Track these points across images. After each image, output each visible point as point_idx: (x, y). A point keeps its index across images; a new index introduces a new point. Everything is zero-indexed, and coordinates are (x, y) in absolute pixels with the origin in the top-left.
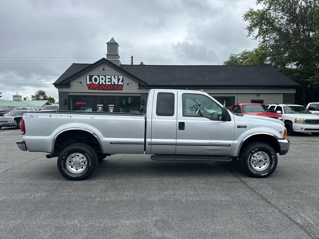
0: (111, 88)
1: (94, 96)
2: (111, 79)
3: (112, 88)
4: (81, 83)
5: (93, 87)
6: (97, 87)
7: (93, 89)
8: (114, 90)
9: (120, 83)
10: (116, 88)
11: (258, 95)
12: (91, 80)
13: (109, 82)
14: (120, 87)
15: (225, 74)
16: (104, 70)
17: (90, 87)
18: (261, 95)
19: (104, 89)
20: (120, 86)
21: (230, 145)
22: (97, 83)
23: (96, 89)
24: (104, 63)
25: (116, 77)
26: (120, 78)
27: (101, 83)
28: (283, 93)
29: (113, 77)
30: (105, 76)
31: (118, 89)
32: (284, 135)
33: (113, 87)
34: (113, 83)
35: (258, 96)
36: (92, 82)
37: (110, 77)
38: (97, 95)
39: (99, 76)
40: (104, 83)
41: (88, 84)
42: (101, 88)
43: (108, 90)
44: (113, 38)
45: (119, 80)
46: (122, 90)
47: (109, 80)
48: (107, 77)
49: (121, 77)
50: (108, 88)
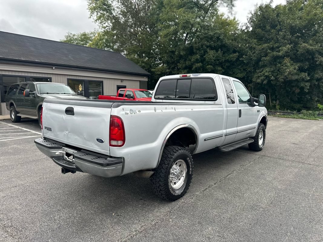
11: (122, 80)
15: (85, 55)
18: (124, 81)
21: (255, 128)
28: (140, 81)
35: (122, 82)
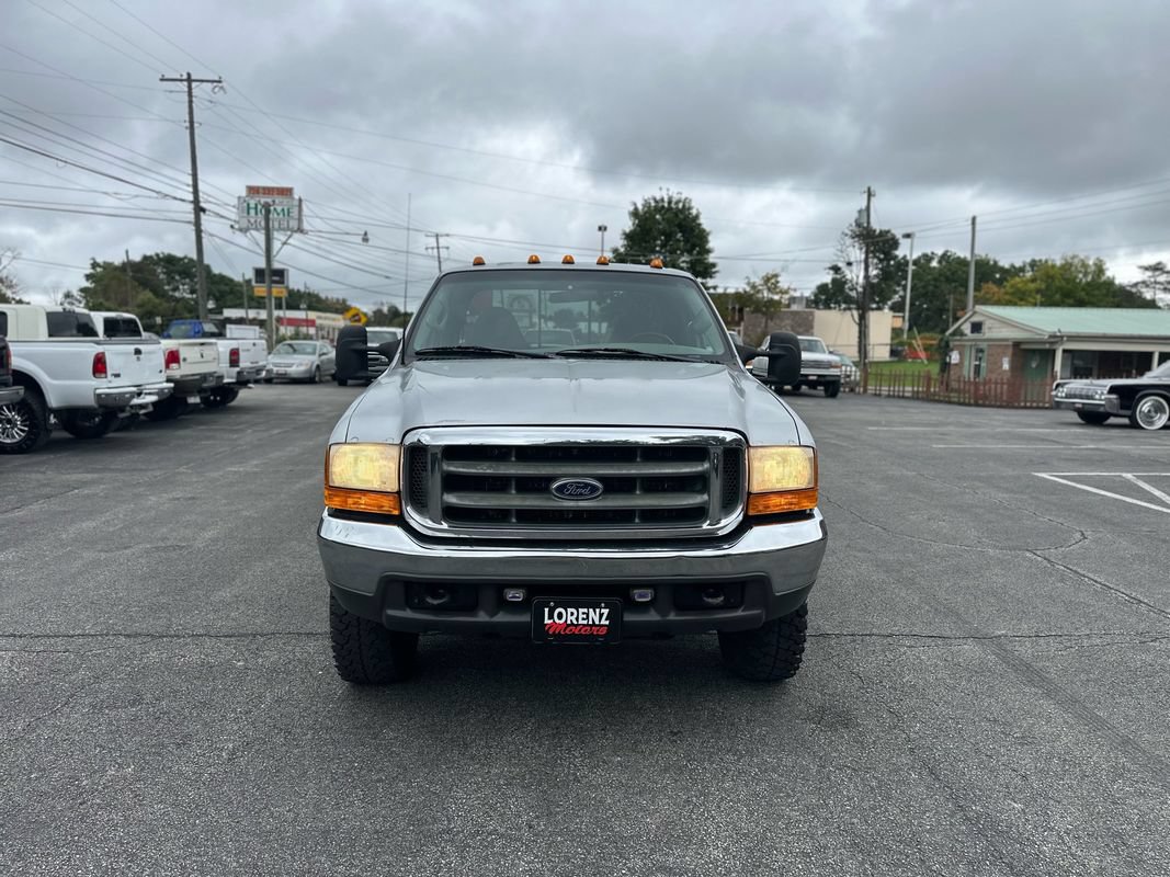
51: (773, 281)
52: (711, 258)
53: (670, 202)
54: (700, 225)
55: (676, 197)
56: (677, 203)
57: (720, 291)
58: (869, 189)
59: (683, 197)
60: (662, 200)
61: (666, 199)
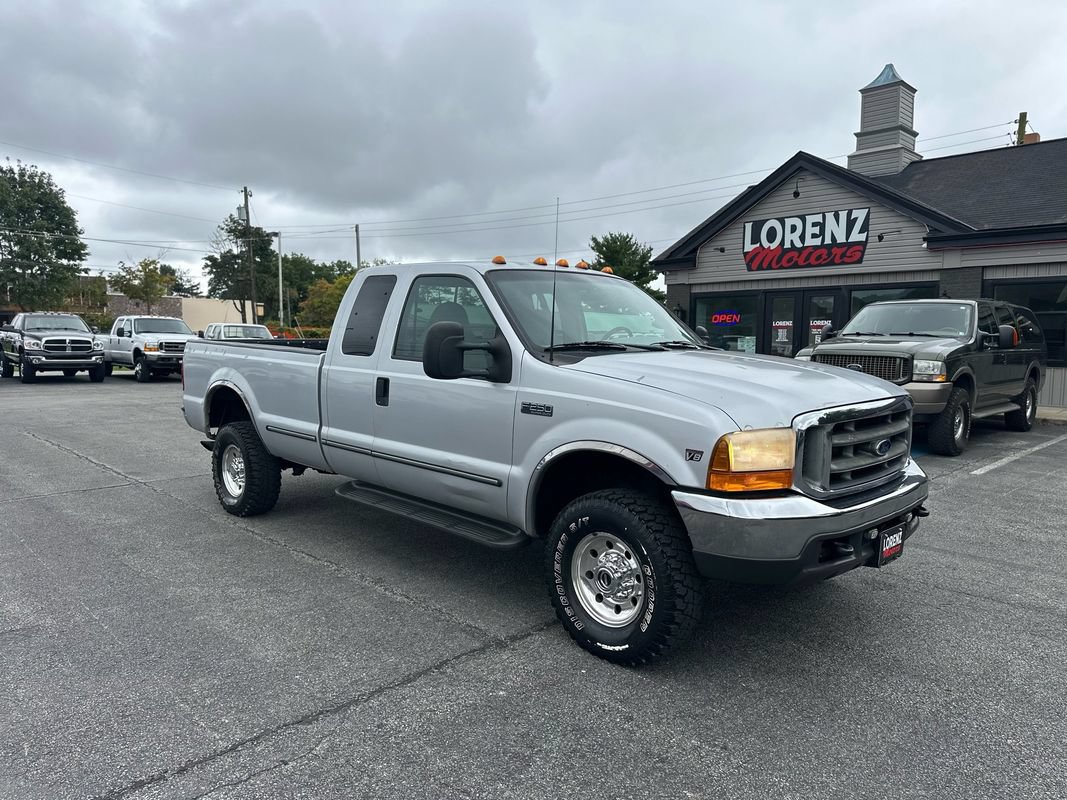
0: (820, 257)
1: (766, 292)
2: (822, 226)
3: (824, 257)
4: (722, 250)
5: (763, 260)
6: (775, 259)
7: (760, 268)
8: (832, 263)
9: (856, 236)
10: (838, 257)
12: (756, 239)
13: (814, 236)
14: (852, 252)
16: (796, 194)
17: (754, 261)
19: (796, 266)
20: (855, 248)
21: (500, 484)
22: (774, 246)
23: (770, 268)
24: (801, 169)
25: (843, 215)
26: (856, 219)
27: (787, 245)
29: (830, 217)
30: (803, 218)
31: (845, 259)
32: (711, 471)
33: (829, 254)
34: (828, 241)
36: (761, 245)
37: (818, 218)
38: (775, 286)
39: (782, 221)
40: (798, 244)
41: (748, 253)
42: (788, 262)
43: (810, 266)
44: (890, 67)
45: (851, 224)
46: (860, 261)
47: (817, 230)
48: (810, 220)
49: (860, 215)
50: (812, 260)
51: (151, 267)
52: (82, 238)
53: (22, 175)
54: (63, 202)
55: (29, 170)
56: (31, 176)
57: (92, 274)
58: (245, 188)
59: (39, 171)
60: (11, 171)
61: (16, 170)
